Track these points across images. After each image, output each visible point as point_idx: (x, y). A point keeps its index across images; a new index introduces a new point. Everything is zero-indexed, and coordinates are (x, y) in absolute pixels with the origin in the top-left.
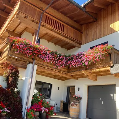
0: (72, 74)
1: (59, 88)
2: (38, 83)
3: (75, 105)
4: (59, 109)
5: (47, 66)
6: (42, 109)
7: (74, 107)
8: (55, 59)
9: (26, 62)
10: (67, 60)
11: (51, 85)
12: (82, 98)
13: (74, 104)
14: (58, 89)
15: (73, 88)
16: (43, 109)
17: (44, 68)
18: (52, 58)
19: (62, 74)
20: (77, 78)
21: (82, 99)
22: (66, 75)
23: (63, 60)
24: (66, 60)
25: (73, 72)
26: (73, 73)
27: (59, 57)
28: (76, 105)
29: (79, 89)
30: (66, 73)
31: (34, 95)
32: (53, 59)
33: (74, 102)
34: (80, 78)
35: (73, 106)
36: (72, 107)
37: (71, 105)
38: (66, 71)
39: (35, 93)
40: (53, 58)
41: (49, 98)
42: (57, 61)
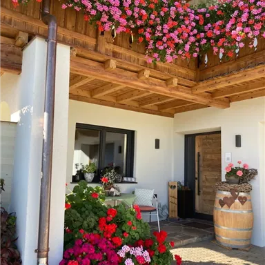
0: (211, 89)
1: (157, 142)
2: (83, 130)
3: (237, 201)
4: (166, 211)
5: (115, 55)
6: (122, 254)
7: (235, 208)
8: (153, 17)
9: (13, 37)
10: (201, 23)
11: (131, 134)
12: (255, 172)
13: (235, 197)
14: (157, 146)
15: (207, 138)
16: (128, 255)
17: (104, 64)
18: (137, 10)
19: (177, 89)
20: (227, 102)
21: (256, 177)
22: (192, 94)
23: (187, 22)
24: (197, 22)
25: (222, 75)
26: (222, 79)
27: (169, 7)
28: (243, 200)
29: (238, 139)
30: (191, 83)
31: (74, 173)
32: (141, 17)
33: (233, 191)
34: (239, 98)
35: (229, 206)
36: (224, 209)
37: (222, 203)
38: (192, 74)
39: (80, 168)
40: (143, 12)
41: (129, 179)
42: (159, 28)
